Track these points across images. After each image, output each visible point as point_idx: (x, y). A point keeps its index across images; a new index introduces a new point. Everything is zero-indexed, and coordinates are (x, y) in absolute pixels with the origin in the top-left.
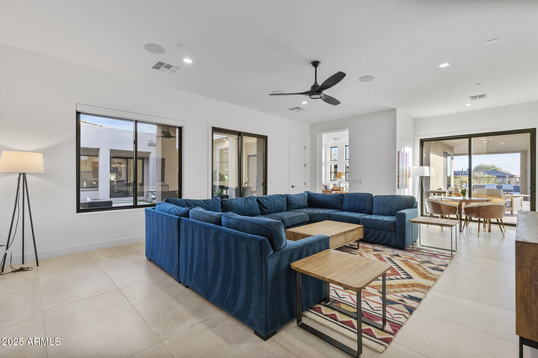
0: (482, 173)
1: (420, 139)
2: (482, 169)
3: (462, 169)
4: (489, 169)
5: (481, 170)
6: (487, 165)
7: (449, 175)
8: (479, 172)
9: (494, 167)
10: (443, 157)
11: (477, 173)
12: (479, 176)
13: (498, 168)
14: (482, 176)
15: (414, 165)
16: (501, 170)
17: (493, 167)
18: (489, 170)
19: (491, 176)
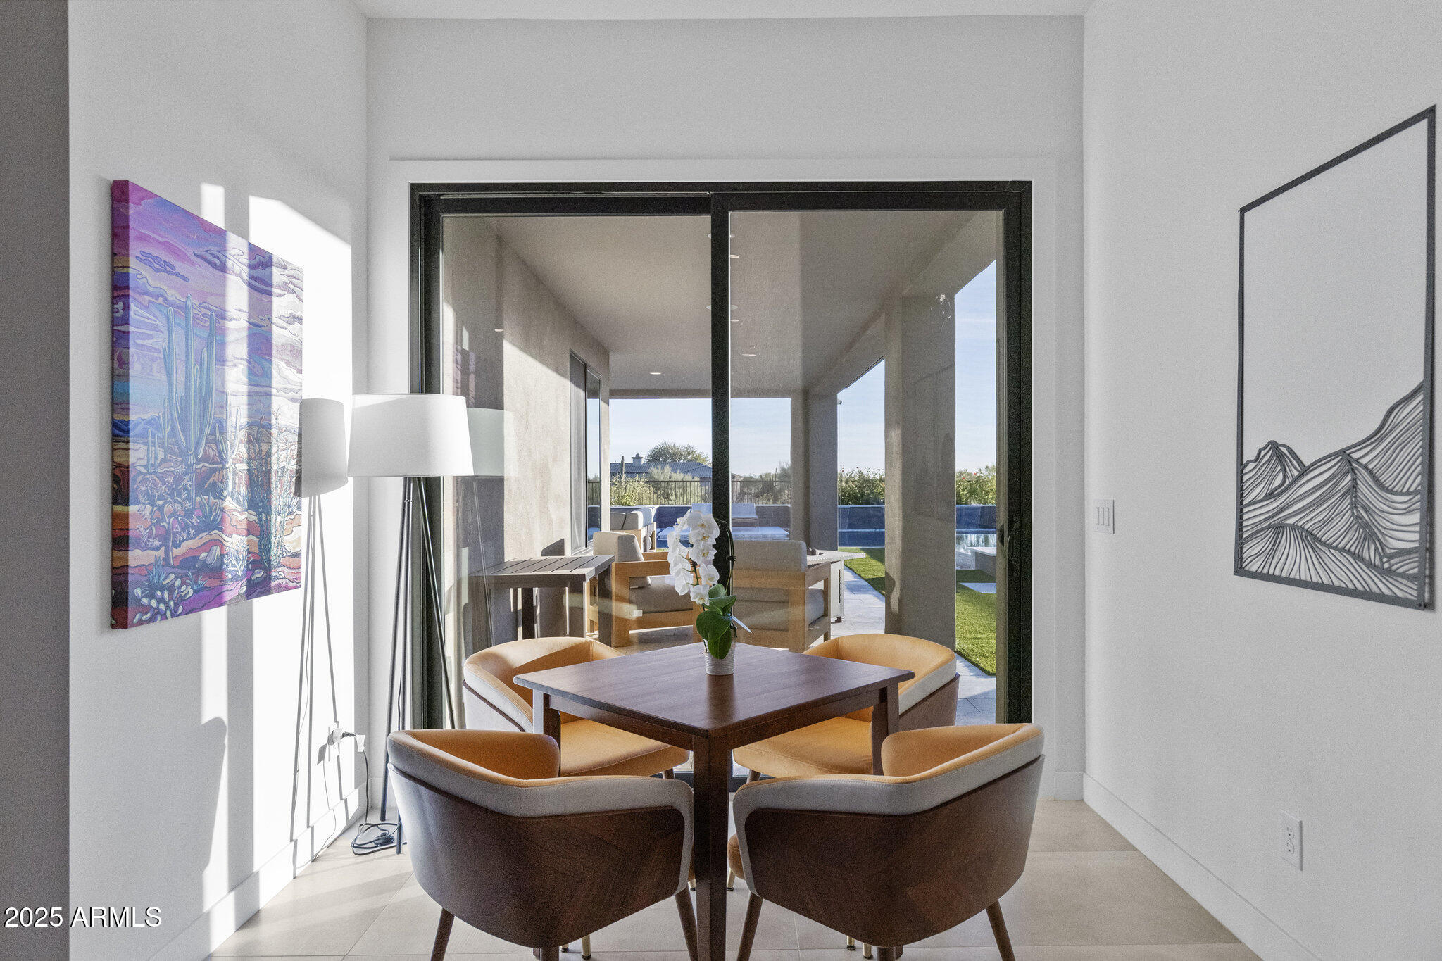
0: (668, 469)
1: (415, 188)
2: (666, 457)
3: (623, 457)
4: (680, 459)
5: (665, 461)
6: (677, 445)
7: (592, 475)
8: (663, 467)
9: (693, 452)
10: (567, 383)
11: (657, 468)
12: (662, 479)
13: (699, 456)
14: (668, 479)
15: (365, 379)
16: (706, 460)
17: (689, 454)
18: (682, 461)
19: (689, 477)
